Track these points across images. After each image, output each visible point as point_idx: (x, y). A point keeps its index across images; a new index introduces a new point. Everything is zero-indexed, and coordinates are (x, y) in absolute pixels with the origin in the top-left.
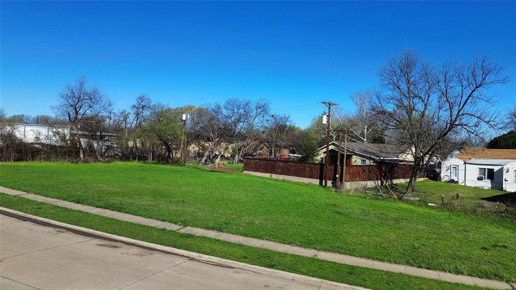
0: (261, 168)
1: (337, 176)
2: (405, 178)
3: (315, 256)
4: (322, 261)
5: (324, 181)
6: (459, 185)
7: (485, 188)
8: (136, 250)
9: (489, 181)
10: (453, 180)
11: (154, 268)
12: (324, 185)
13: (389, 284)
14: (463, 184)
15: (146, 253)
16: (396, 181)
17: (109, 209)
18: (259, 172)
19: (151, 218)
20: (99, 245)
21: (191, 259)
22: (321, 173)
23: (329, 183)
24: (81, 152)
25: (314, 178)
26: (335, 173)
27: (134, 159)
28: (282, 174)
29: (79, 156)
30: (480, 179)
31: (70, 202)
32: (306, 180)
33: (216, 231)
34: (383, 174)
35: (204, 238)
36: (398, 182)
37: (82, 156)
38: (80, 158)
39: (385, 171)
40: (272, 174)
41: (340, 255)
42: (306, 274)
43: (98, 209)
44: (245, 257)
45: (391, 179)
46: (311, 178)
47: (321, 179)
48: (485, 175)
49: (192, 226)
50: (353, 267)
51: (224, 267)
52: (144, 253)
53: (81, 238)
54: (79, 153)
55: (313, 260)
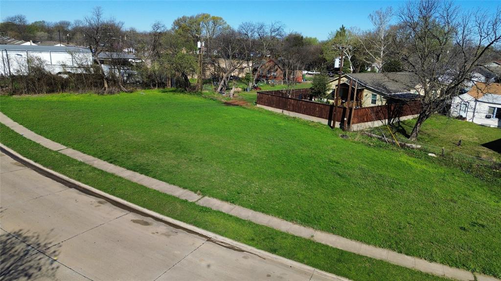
0: (273, 104)
1: (345, 119)
2: (413, 114)
3: (312, 236)
4: (318, 244)
5: (332, 122)
6: (467, 122)
7: (491, 126)
8: (163, 228)
9: (497, 120)
10: (461, 116)
11: (179, 252)
12: (332, 125)
13: (369, 275)
14: (471, 121)
15: (172, 231)
16: (403, 119)
17: (137, 172)
18: (272, 107)
19: (174, 184)
20: (134, 221)
21: (209, 239)
22: (330, 113)
23: (337, 125)
24: (105, 82)
25: (323, 118)
26: (344, 117)
27: (154, 86)
28: (293, 111)
29: (104, 86)
30: (488, 117)
31: (104, 161)
32: (316, 119)
33: (230, 203)
34: (391, 113)
35: (219, 213)
36: (406, 119)
37: (106, 85)
38: (105, 88)
39: (394, 110)
40: (284, 111)
41: (333, 236)
42: (302, 262)
43: (128, 171)
44: (253, 240)
45: (399, 117)
46: (321, 118)
47: (330, 120)
48: (493, 114)
49: (209, 197)
50: (342, 253)
51: (235, 250)
52: (171, 233)
53: (119, 212)
54: (104, 83)
55: (310, 242)
